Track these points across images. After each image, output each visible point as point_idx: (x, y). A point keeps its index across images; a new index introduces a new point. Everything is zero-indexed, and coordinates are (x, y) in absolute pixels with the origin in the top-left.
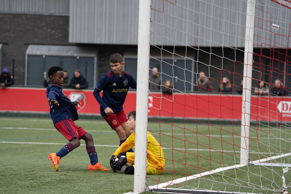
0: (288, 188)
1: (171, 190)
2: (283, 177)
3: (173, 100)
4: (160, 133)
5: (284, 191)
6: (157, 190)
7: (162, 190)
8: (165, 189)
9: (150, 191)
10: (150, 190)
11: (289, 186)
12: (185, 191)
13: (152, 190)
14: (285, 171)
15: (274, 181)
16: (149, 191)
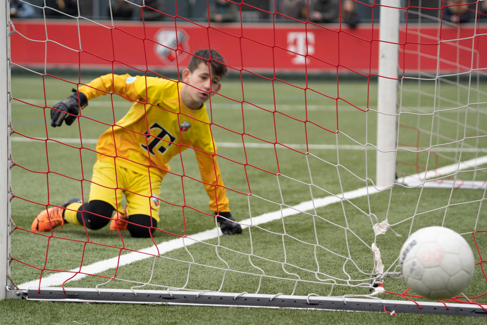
0: (388, 276)
1: (75, 292)
2: (374, 247)
3: (78, 49)
4: (46, 139)
5: (376, 286)
6: (39, 294)
7: (51, 292)
8: (61, 289)
9: (20, 297)
10: (18, 295)
11: (391, 270)
12: (112, 294)
13: (26, 294)
14: (379, 230)
15: (350, 258)
16: (17, 297)
